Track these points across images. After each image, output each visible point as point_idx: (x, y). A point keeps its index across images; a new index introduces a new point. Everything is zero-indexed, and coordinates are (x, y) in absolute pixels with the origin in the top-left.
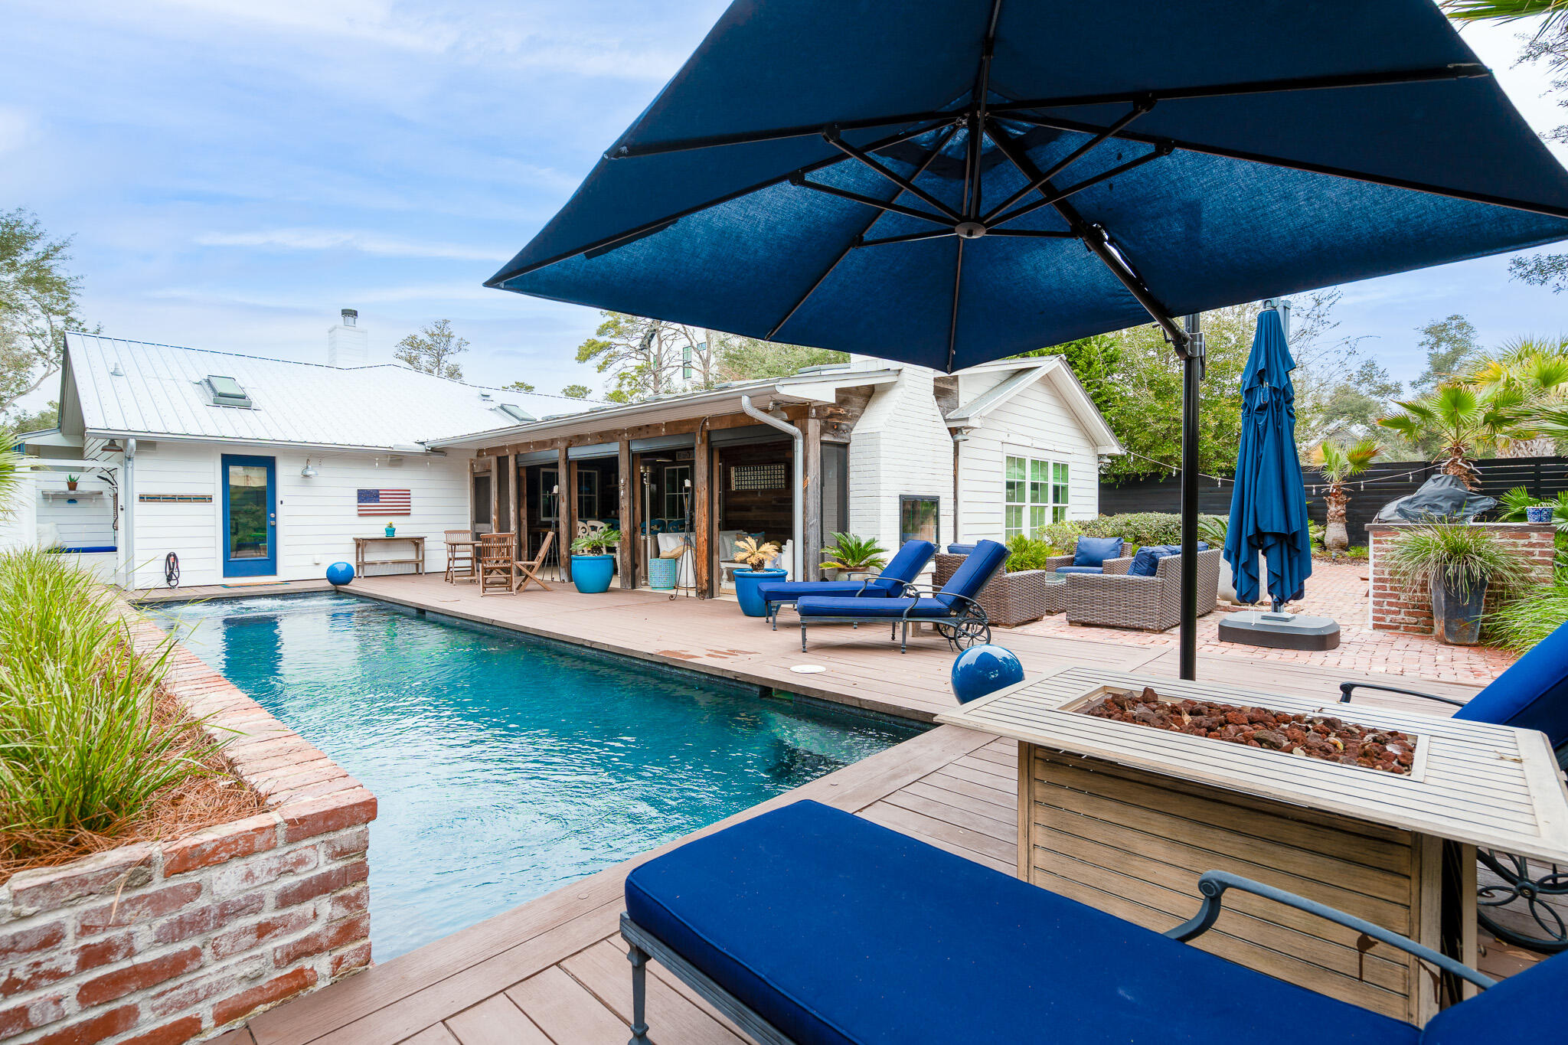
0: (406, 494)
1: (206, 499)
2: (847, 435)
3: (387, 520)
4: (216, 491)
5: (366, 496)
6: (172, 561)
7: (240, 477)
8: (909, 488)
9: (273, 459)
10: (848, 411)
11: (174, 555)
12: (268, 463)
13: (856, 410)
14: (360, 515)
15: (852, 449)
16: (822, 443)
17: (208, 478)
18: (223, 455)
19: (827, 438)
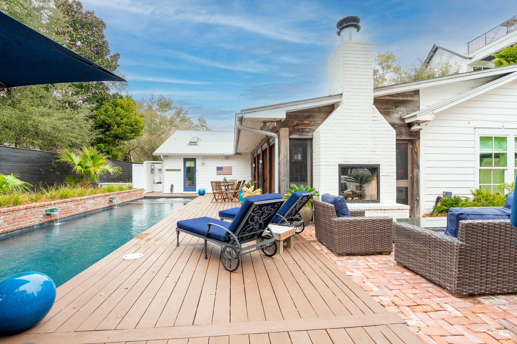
0: (230, 168)
1: (179, 170)
2: (310, 134)
3: (224, 176)
4: (182, 168)
5: (219, 169)
6: (172, 186)
7: (189, 164)
8: (347, 160)
9: (195, 159)
10: (311, 122)
11: (172, 185)
12: (194, 160)
13: (318, 121)
14: (217, 174)
15: (314, 141)
16: (290, 139)
17: (180, 165)
18: (184, 158)
19: (293, 136)
